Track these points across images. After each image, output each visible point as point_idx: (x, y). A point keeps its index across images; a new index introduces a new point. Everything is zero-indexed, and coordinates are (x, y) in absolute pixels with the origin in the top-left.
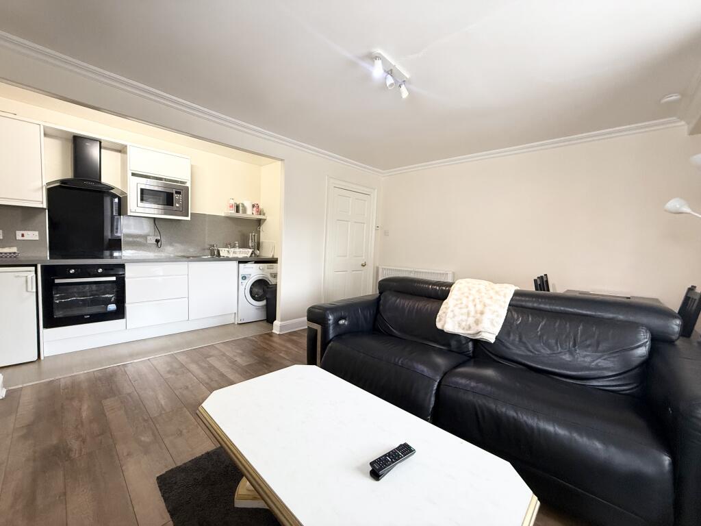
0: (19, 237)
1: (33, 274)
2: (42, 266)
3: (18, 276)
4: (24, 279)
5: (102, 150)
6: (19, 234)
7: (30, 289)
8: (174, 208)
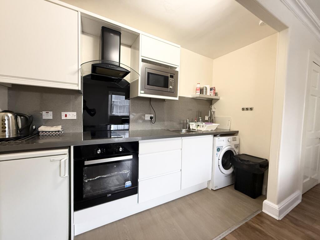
0: (63, 118)
1: (67, 157)
2: (75, 148)
3: (53, 160)
4: (58, 163)
5: (121, 46)
6: (63, 114)
7: (62, 174)
8: (169, 90)
